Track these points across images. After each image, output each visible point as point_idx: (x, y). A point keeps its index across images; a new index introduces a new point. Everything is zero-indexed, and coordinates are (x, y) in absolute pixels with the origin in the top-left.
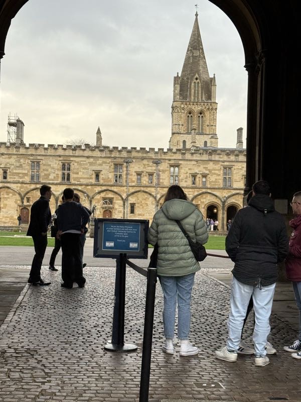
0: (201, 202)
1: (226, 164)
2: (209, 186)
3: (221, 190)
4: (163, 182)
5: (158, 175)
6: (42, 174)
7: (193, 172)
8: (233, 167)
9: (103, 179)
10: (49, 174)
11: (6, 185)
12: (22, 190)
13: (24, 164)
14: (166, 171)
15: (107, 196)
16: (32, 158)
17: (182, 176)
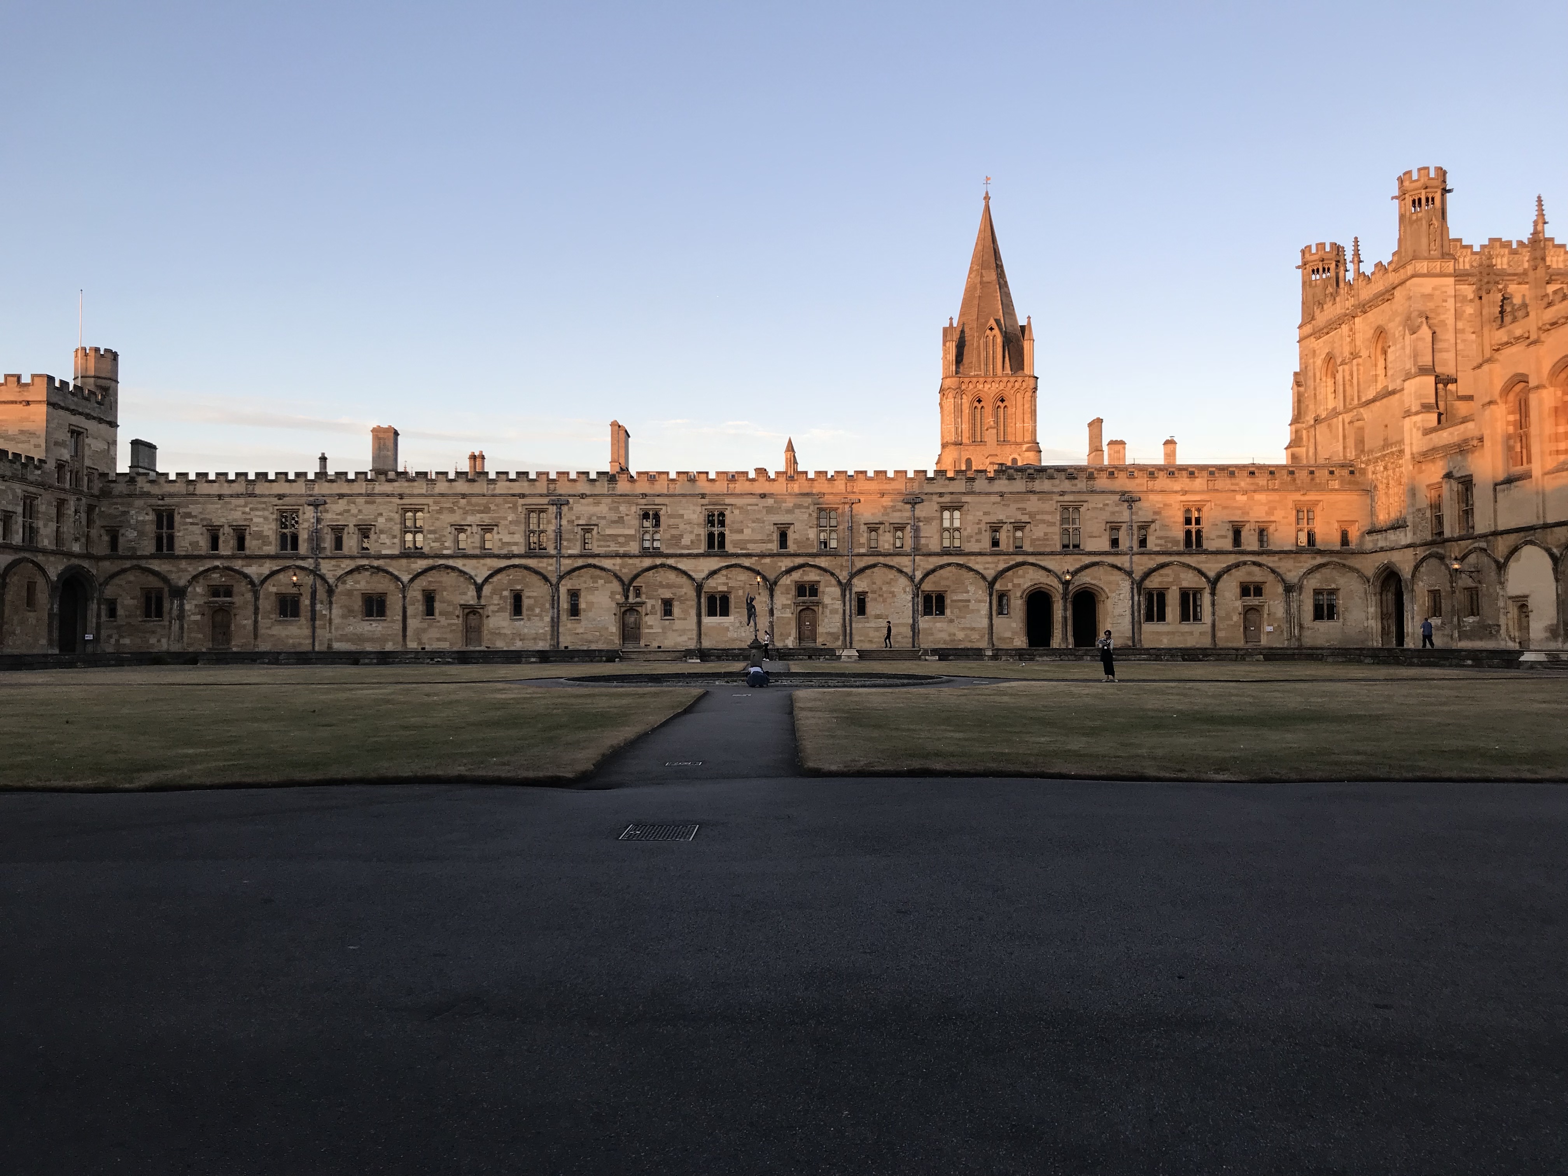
0: (1014, 585)
1: (1067, 498)
2: (1030, 550)
3: (1058, 557)
4: (927, 545)
5: (917, 530)
6: (667, 536)
7: (993, 518)
8: (1085, 504)
9: (796, 542)
10: (681, 536)
11: (591, 561)
12: (624, 571)
13: (627, 515)
14: (932, 519)
15: (806, 578)
16: (643, 501)
17: (969, 530)
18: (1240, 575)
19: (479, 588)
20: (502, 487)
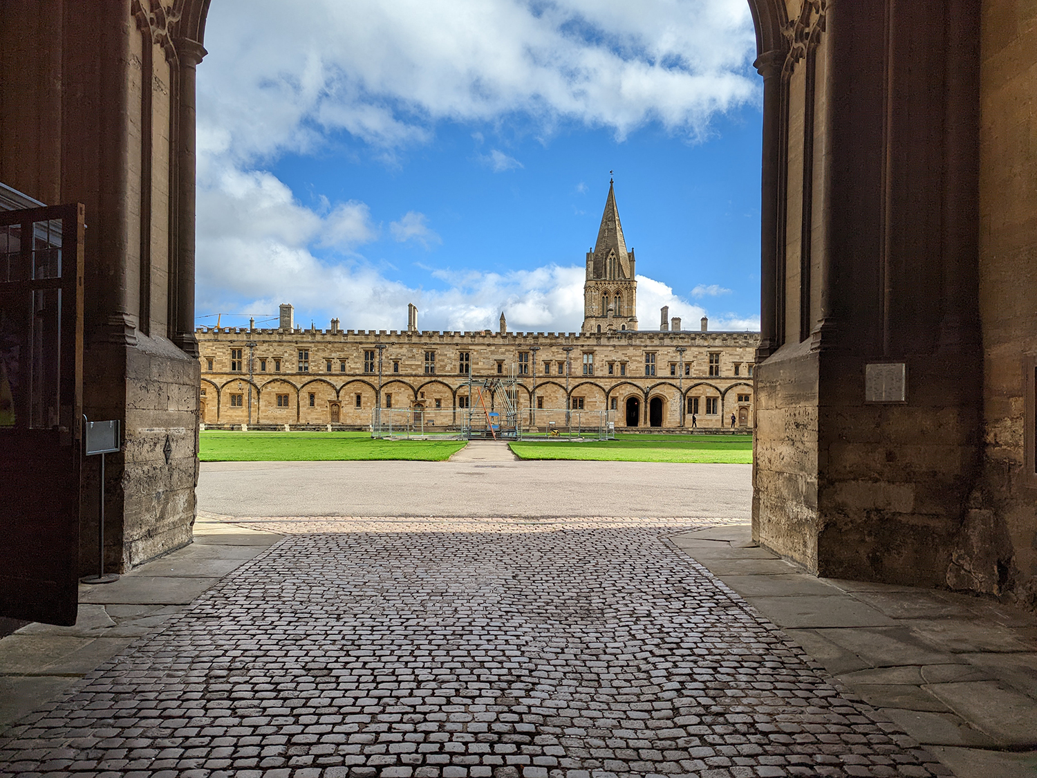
0: (620, 394)
1: (648, 348)
2: (629, 375)
3: (643, 379)
4: (575, 372)
5: (570, 364)
6: (438, 365)
7: (609, 359)
8: (658, 352)
9: (506, 369)
10: (446, 366)
11: (397, 378)
12: (415, 384)
13: (417, 354)
14: (578, 358)
16: (426, 347)
17: (597, 364)
18: (738, 390)
19: (338, 392)
20: (350, 339)
